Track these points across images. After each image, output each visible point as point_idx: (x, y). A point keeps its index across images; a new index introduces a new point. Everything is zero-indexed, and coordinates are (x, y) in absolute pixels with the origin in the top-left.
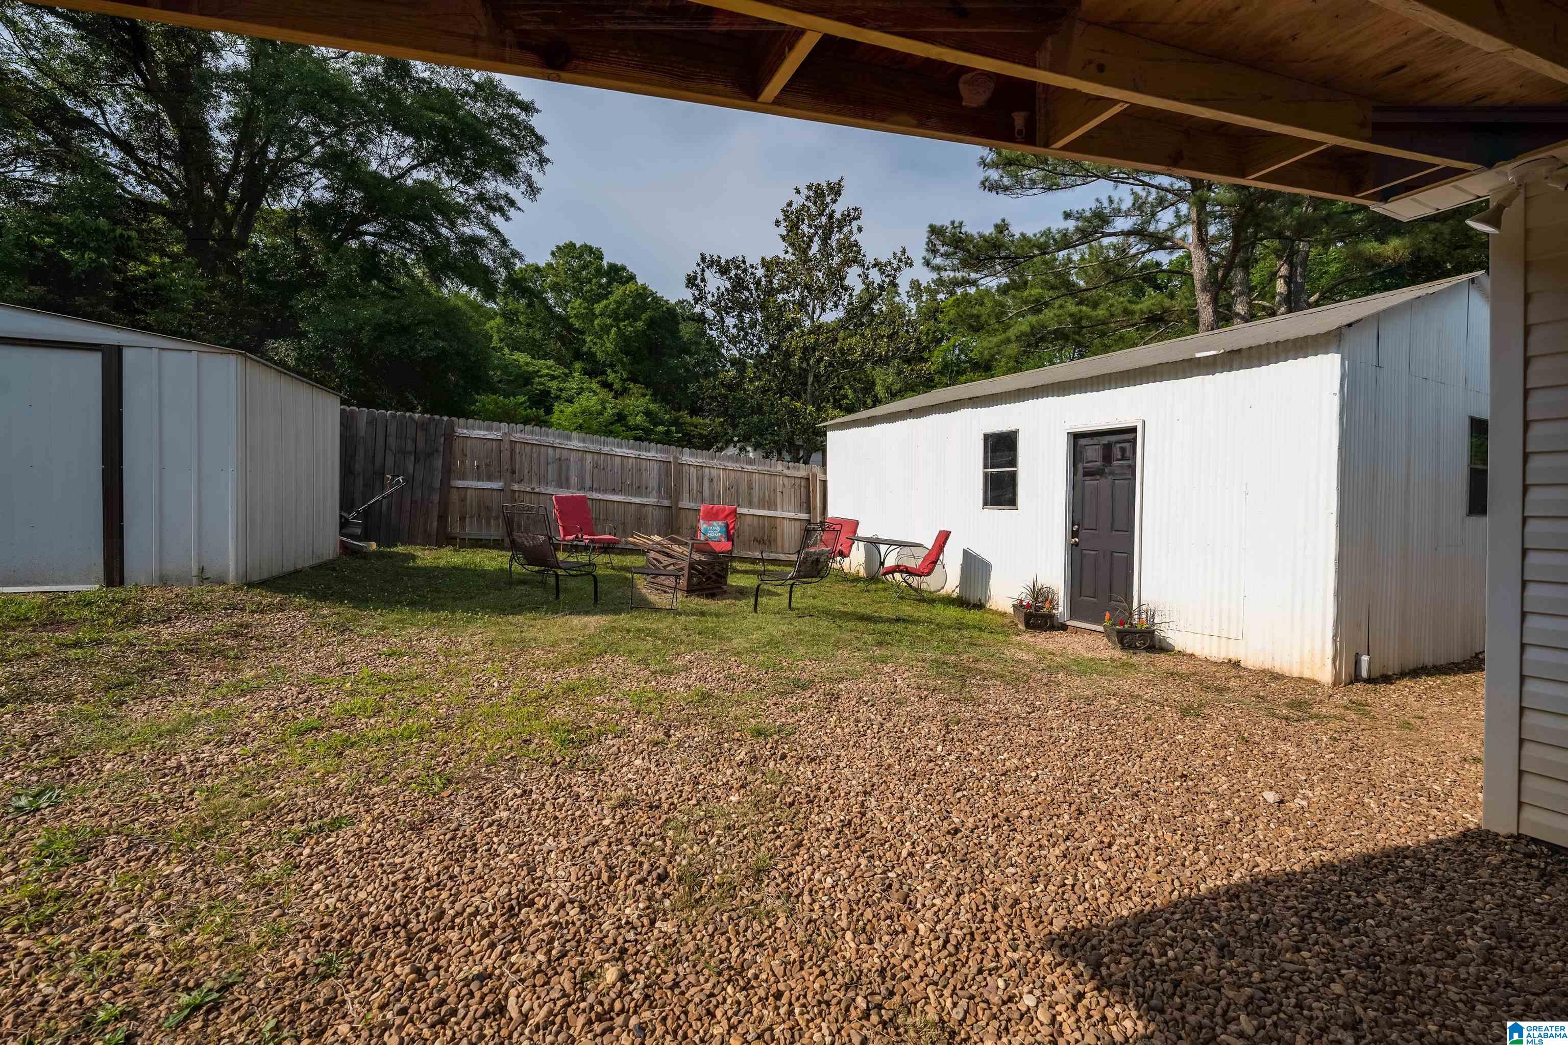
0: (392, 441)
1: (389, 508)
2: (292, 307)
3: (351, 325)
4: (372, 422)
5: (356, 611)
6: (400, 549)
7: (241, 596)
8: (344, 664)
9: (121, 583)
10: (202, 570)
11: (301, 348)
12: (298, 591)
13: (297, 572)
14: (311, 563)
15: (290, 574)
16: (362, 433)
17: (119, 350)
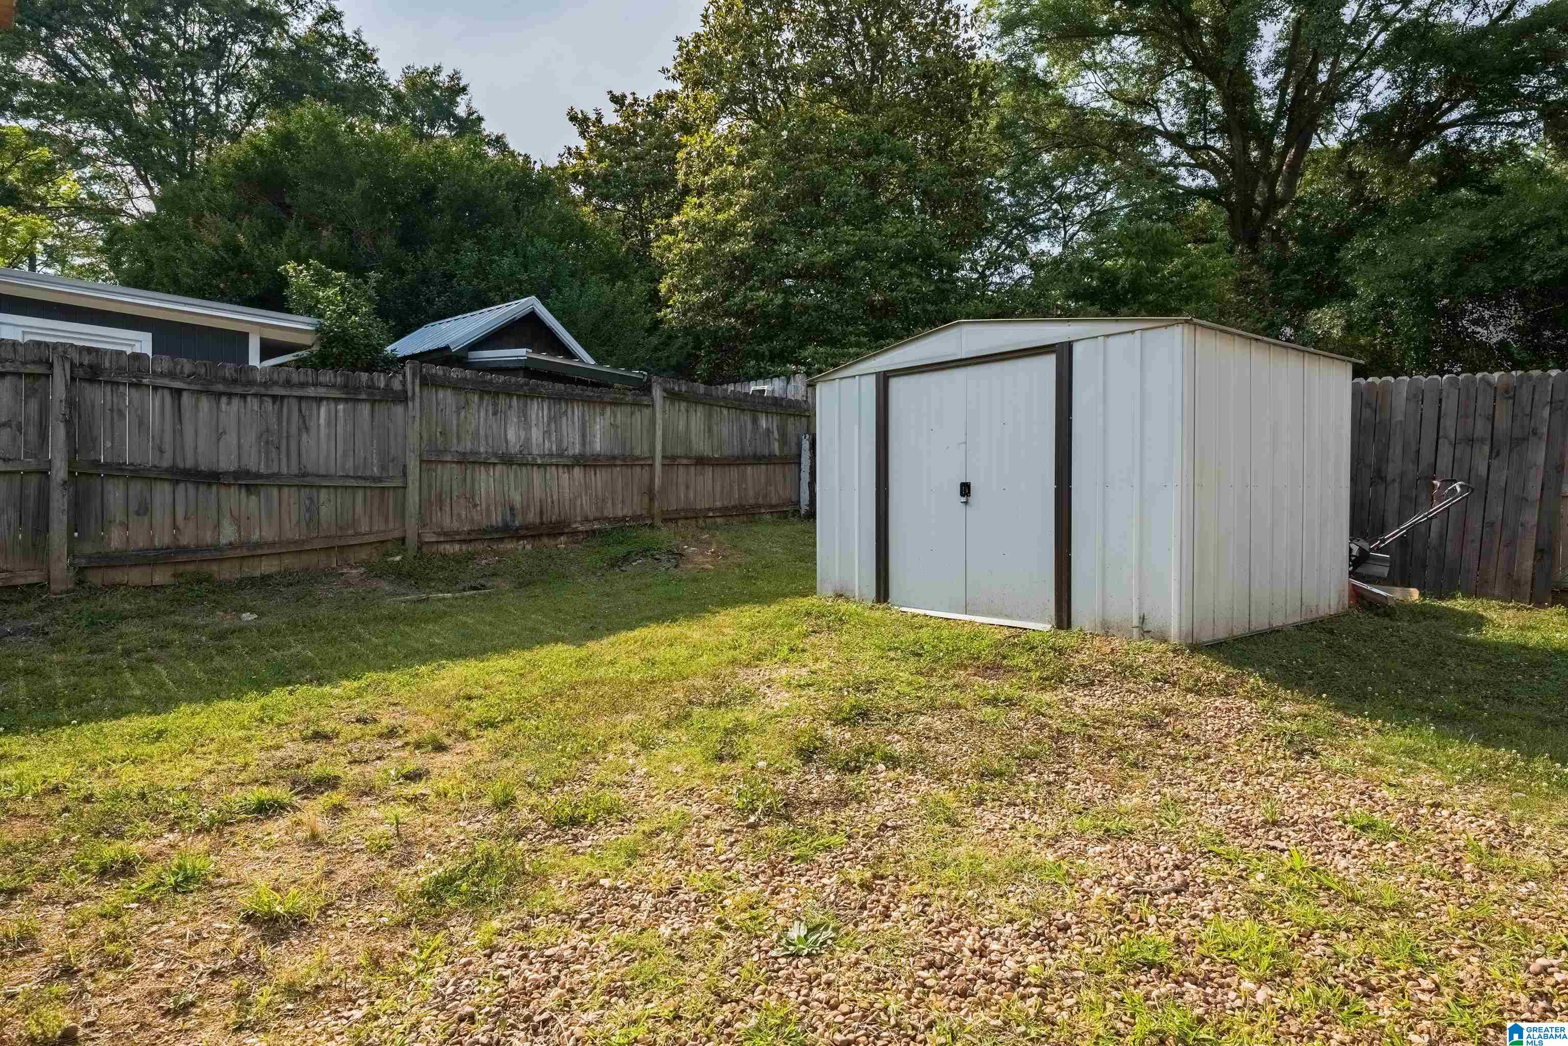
0: (1449, 423)
1: (1443, 537)
2: (1339, 260)
3: (1418, 261)
4: (1417, 396)
5: (1339, 715)
6: (1460, 604)
7: (1180, 663)
8: (1275, 823)
9: (1069, 626)
10: (1143, 619)
11: (1350, 312)
12: (1259, 664)
13: (1275, 631)
14: (1297, 619)
15: (1262, 634)
16: (1399, 417)
17: (1069, 346)
